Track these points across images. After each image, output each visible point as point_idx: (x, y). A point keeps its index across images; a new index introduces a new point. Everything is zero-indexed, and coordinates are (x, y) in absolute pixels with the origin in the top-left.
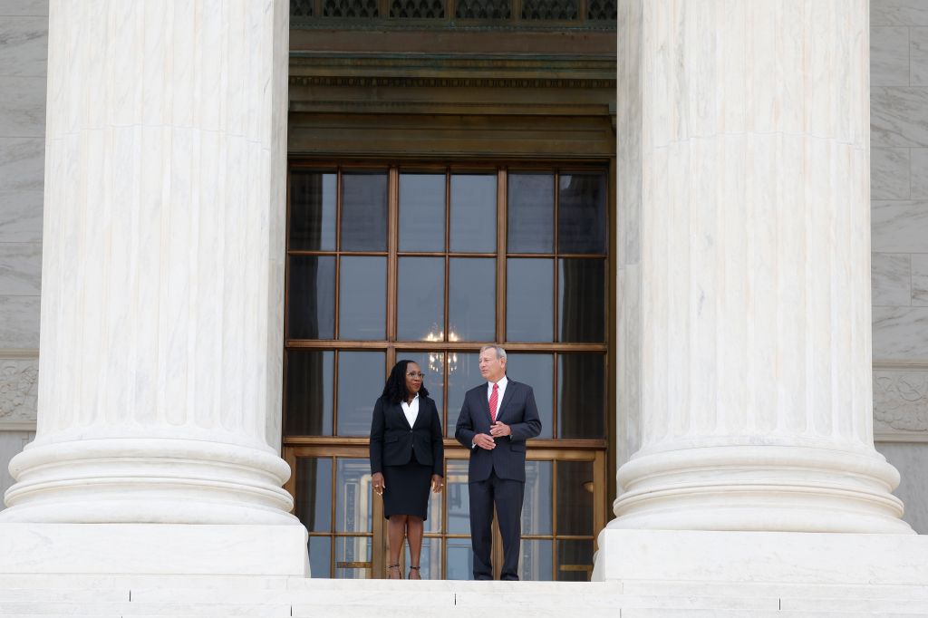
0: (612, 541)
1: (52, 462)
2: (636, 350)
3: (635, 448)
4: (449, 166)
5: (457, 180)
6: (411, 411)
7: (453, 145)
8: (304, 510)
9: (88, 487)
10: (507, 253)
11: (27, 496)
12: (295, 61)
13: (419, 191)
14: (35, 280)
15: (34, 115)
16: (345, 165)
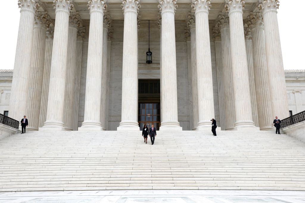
0: (160, 128)
1: (123, 122)
2: (162, 115)
3: (162, 121)
5: (150, 104)
7: (149, 101)
9: (125, 125)
10: (153, 109)
11: (121, 125)
13: (147, 105)
15: (121, 100)
16: (142, 103)
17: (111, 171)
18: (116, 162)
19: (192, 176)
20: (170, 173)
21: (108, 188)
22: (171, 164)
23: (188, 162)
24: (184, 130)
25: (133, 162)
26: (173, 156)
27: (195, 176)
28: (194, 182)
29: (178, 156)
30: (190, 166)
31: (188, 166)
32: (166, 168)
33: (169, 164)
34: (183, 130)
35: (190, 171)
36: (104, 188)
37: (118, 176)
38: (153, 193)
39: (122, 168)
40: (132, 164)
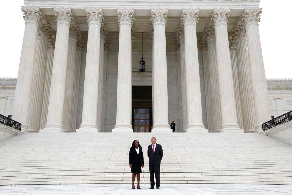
0: (152, 130)
1: (117, 125)
2: (154, 119)
3: (154, 124)
4: (142, 108)
5: (143, 109)
6: (138, 151)
7: (142, 107)
8: (133, 128)
9: (119, 127)
10: (146, 113)
11: (116, 128)
12: (132, 101)
13: (140, 110)
14: (116, 115)
15: (116, 105)
16: (136, 108)
17: (105, 167)
19: (181, 171)
21: (102, 182)
36: (99, 182)
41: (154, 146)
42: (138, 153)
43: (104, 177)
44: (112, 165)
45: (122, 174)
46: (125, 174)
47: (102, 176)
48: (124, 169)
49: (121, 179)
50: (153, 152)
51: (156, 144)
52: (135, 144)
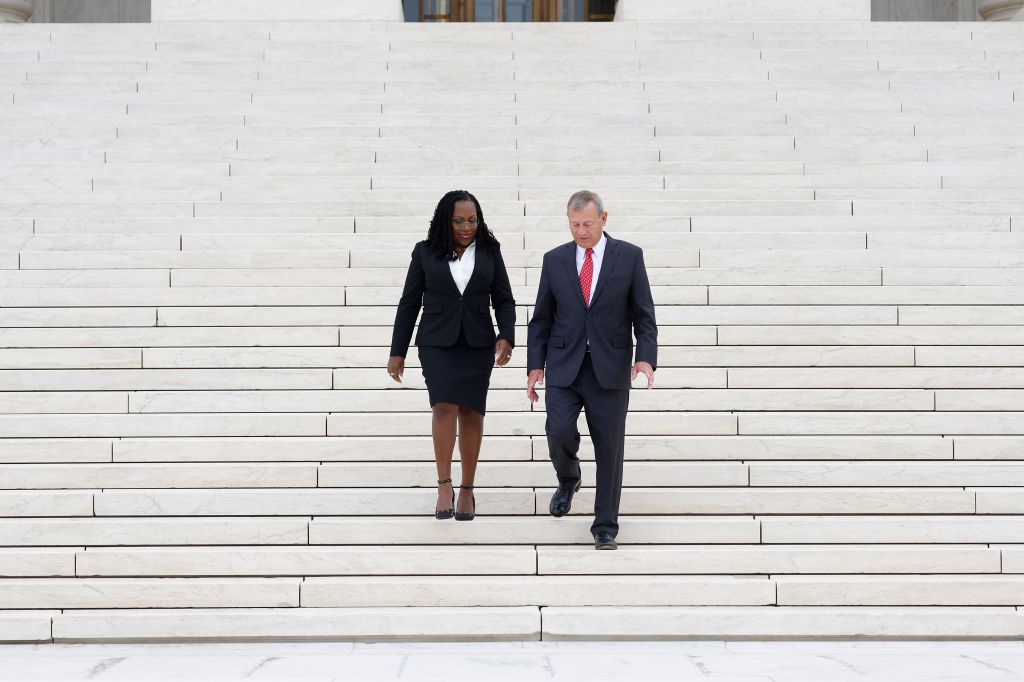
17: (99, 450)
18: (152, 358)
19: (960, 500)
20: (737, 473)
21: (70, 625)
22: (738, 377)
23: (925, 356)
24: (888, 18)
25: (330, 357)
26: (766, 295)
27: (991, 499)
28: (986, 558)
29: (815, 296)
30: (945, 399)
31: (924, 400)
32: (684, 422)
33: (716, 377)
34: (874, 18)
35: (942, 447)
36: (36, 625)
37: (169, 502)
38: (548, 668)
39: (214, 424)
40: (322, 379)
41: (589, 252)
42: (462, 290)
43: (88, 562)
44: (177, 424)
45: (294, 529)
46: (321, 530)
47: (62, 560)
48: (306, 474)
49: (288, 590)
50: (580, 296)
51: (603, 240)
52: (456, 227)
